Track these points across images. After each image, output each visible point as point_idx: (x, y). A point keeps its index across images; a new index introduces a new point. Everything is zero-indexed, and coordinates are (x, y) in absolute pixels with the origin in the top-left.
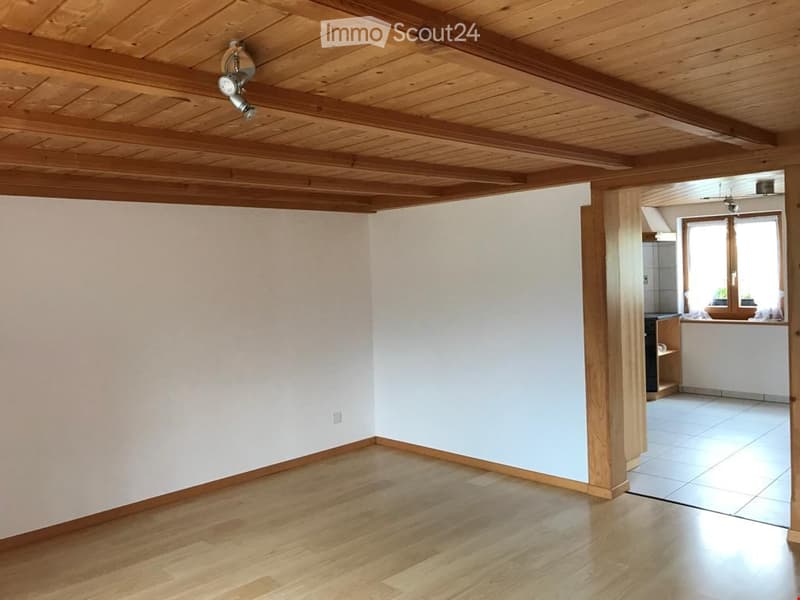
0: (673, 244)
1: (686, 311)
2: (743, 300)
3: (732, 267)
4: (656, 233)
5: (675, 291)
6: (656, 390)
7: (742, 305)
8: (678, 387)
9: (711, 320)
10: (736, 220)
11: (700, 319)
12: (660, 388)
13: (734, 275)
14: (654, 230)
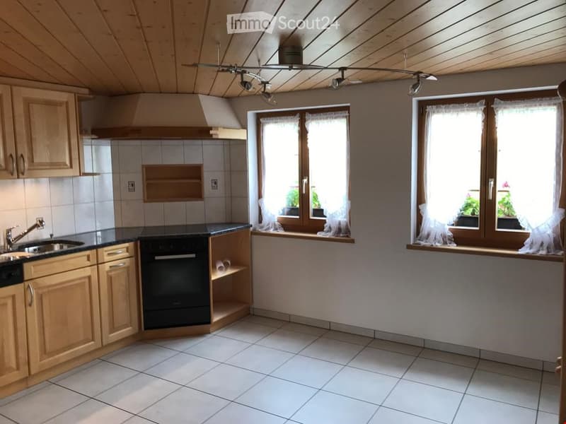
0: (243, 143)
1: (260, 220)
2: (314, 210)
3: (304, 171)
4: (211, 128)
5: (246, 197)
6: (208, 322)
7: (314, 215)
8: (249, 309)
9: (282, 232)
10: (307, 114)
11: (271, 231)
12: (216, 318)
13: (305, 181)
14: (210, 124)
